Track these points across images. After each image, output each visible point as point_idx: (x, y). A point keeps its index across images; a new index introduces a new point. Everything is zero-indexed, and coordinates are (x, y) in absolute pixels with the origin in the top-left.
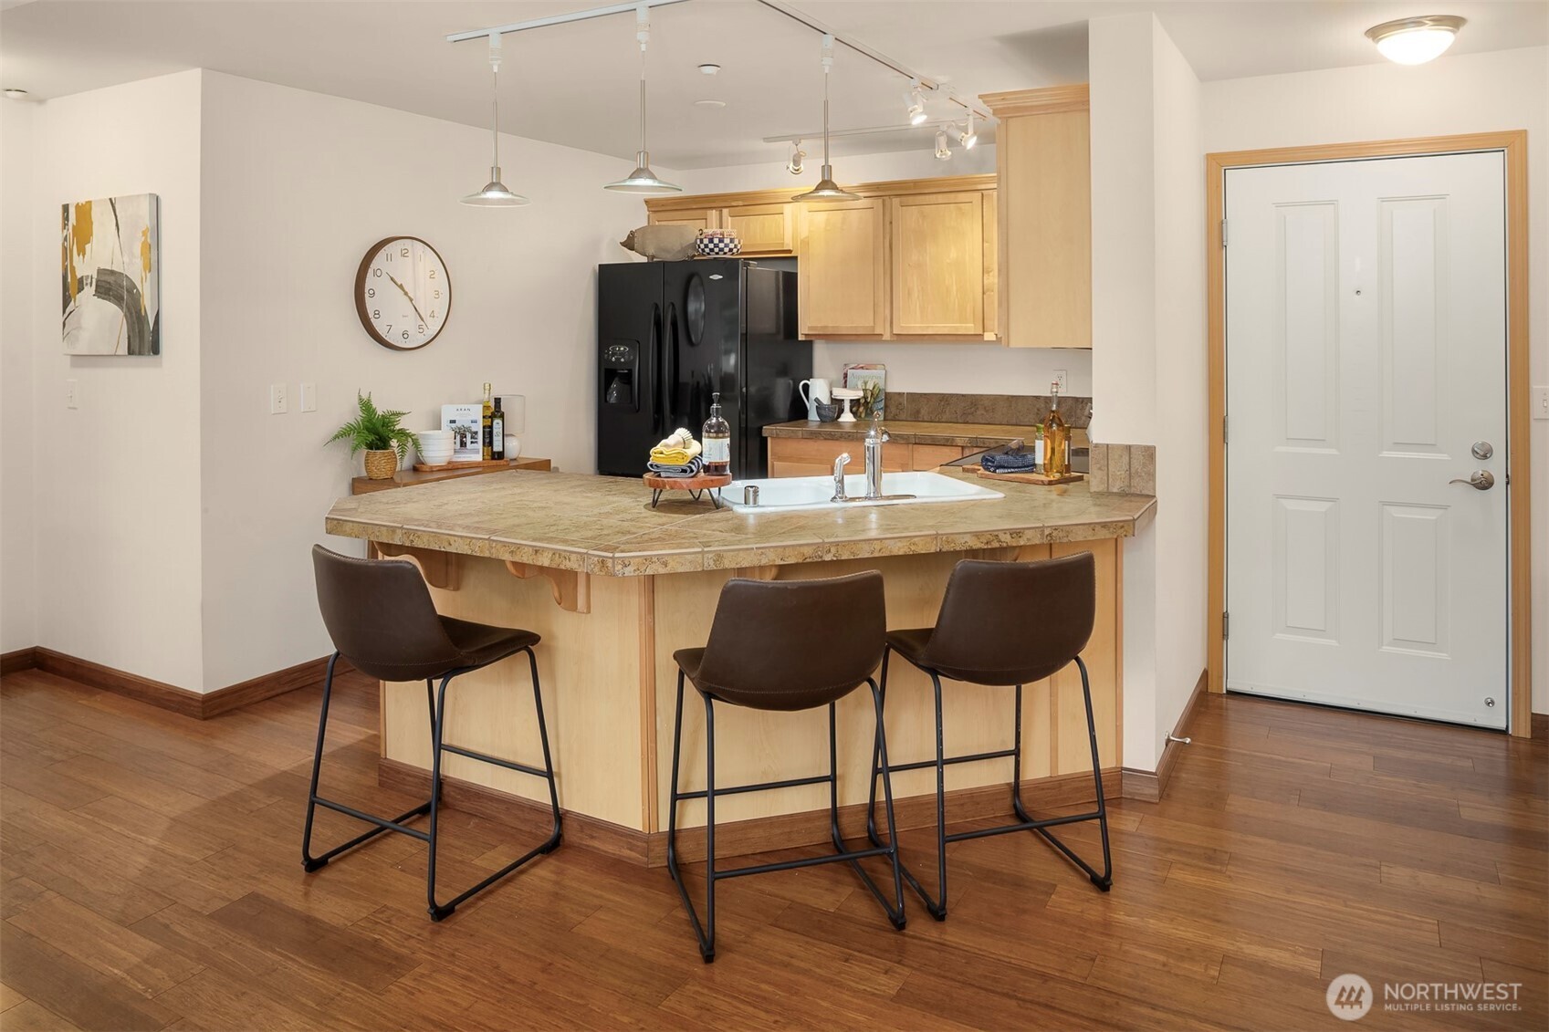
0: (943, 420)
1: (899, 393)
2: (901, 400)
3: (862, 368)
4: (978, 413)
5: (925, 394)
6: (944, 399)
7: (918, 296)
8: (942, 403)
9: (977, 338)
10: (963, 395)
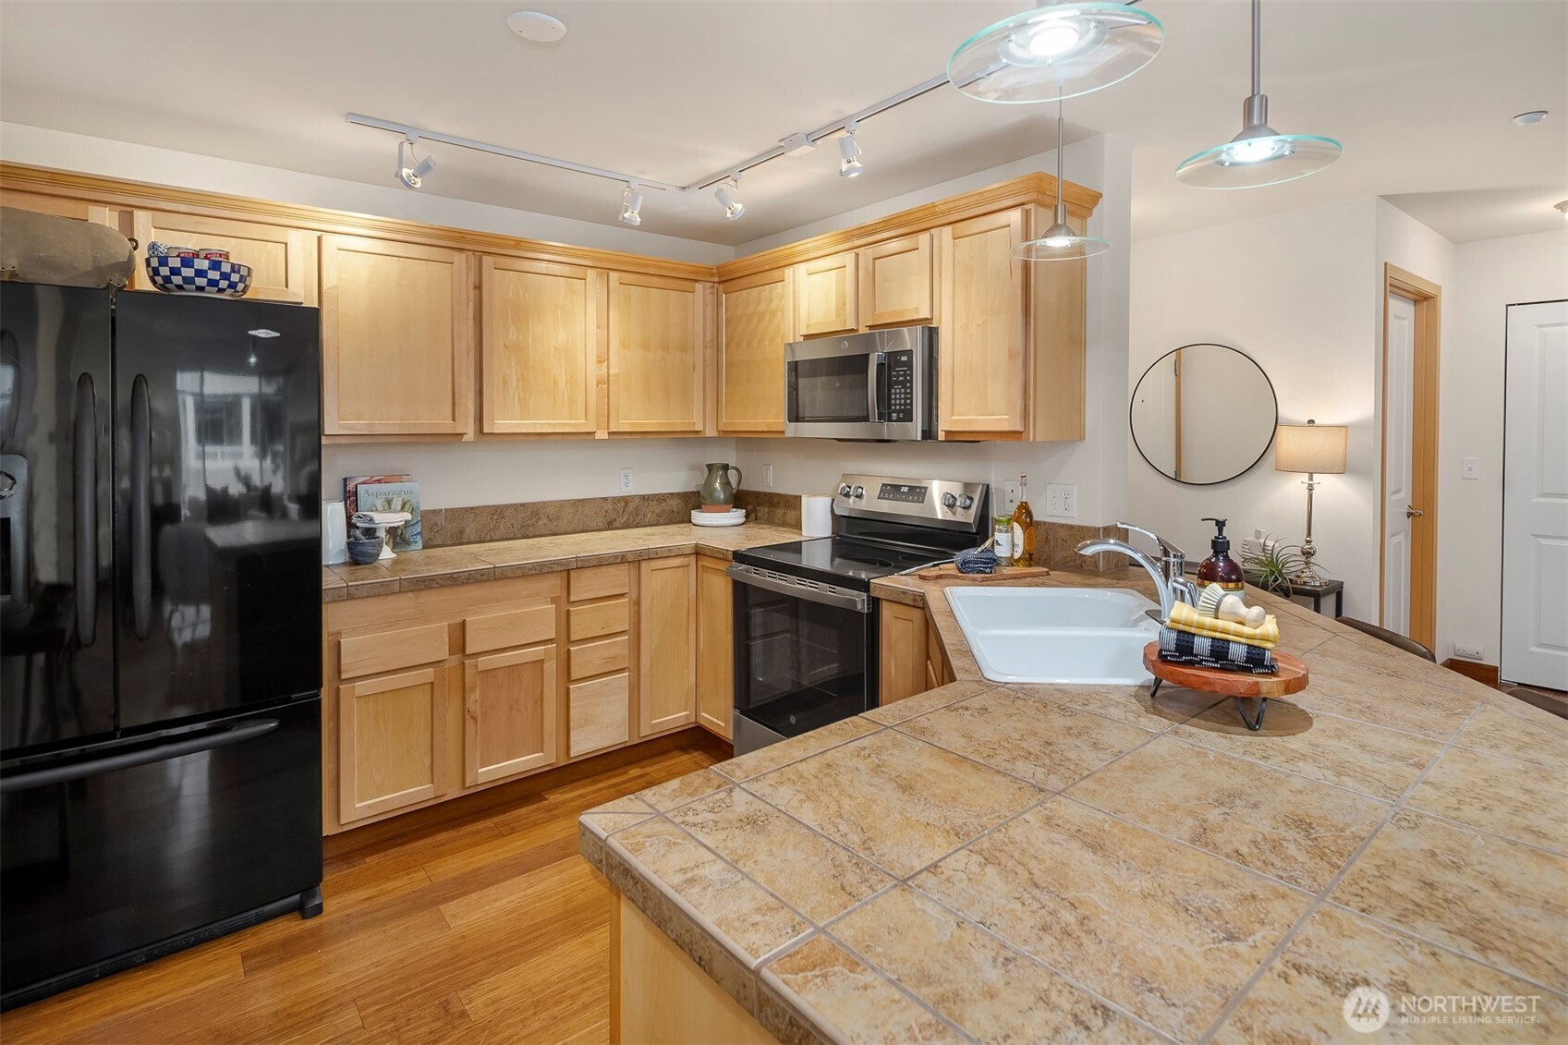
0: (496, 537)
1: (434, 511)
2: (435, 519)
3: (379, 481)
4: (541, 523)
5: (472, 508)
6: (498, 511)
7: (517, 387)
8: (496, 517)
9: (589, 437)
10: (521, 505)
